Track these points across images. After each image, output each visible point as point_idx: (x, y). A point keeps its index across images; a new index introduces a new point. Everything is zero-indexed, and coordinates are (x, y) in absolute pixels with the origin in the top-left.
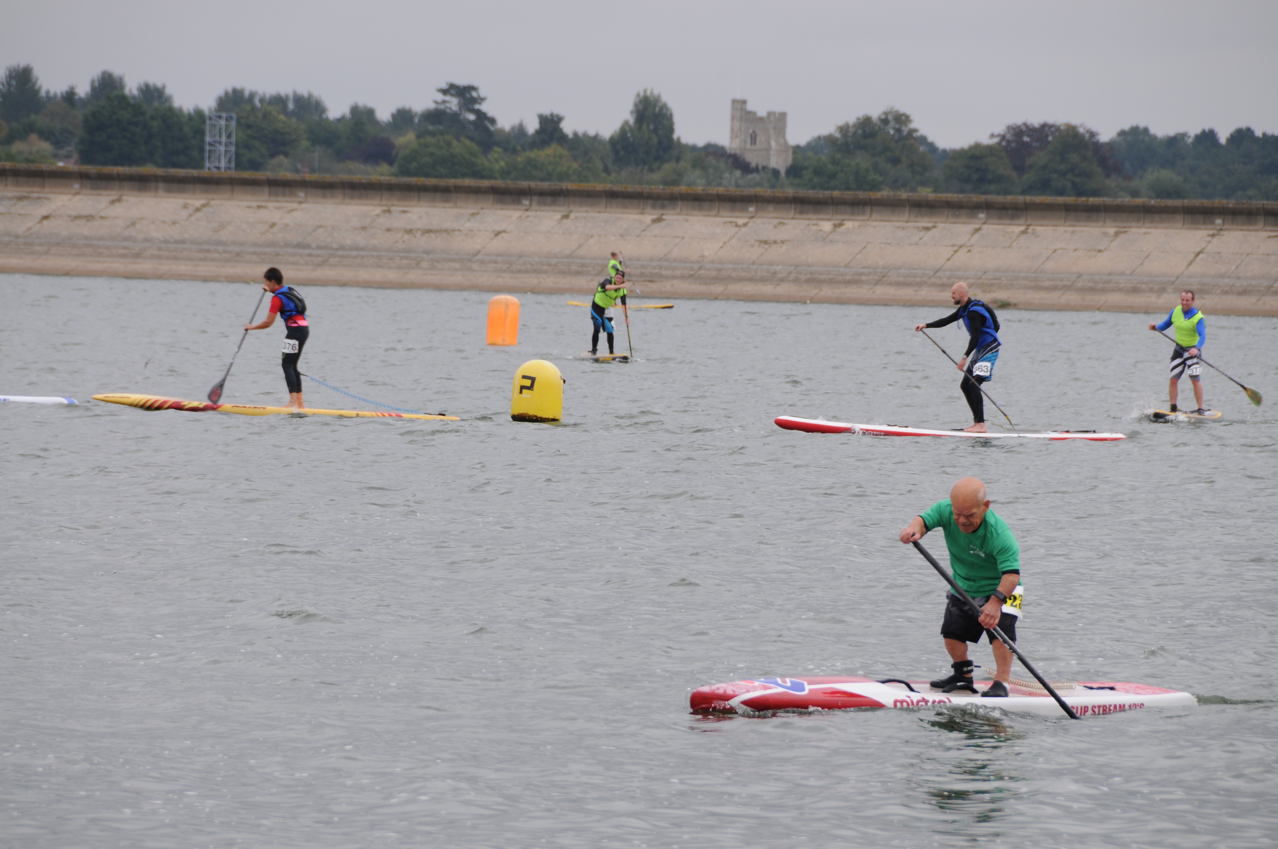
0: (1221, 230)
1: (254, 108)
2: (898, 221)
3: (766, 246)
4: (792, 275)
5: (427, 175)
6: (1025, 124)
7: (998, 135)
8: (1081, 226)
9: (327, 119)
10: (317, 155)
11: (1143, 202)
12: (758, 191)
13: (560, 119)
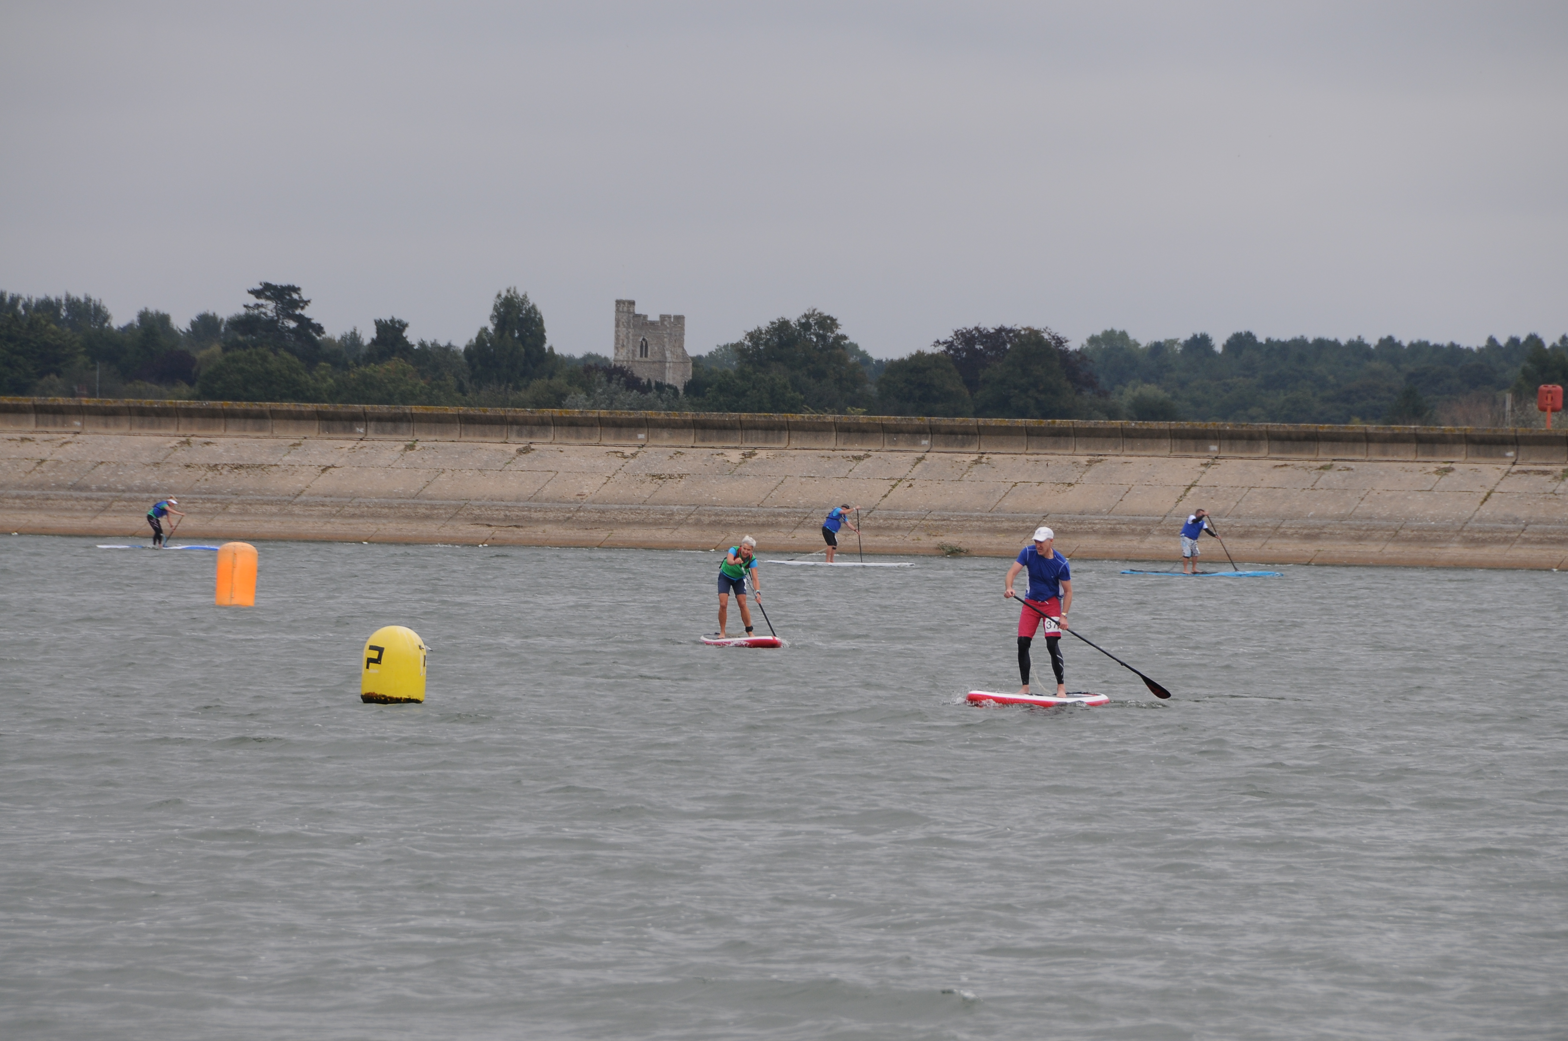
0: (1217, 458)
1: (16, 315)
2: (823, 449)
3: (660, 482)
4: (693, 517)
5: (236, 398)
6: (977, 329)
7: (945, 343)
8: (1046, 454)
9: (110, 328)
10: (98, 372)
11: (1121, 424)
12: (651, 414)
13: (404, 326)
